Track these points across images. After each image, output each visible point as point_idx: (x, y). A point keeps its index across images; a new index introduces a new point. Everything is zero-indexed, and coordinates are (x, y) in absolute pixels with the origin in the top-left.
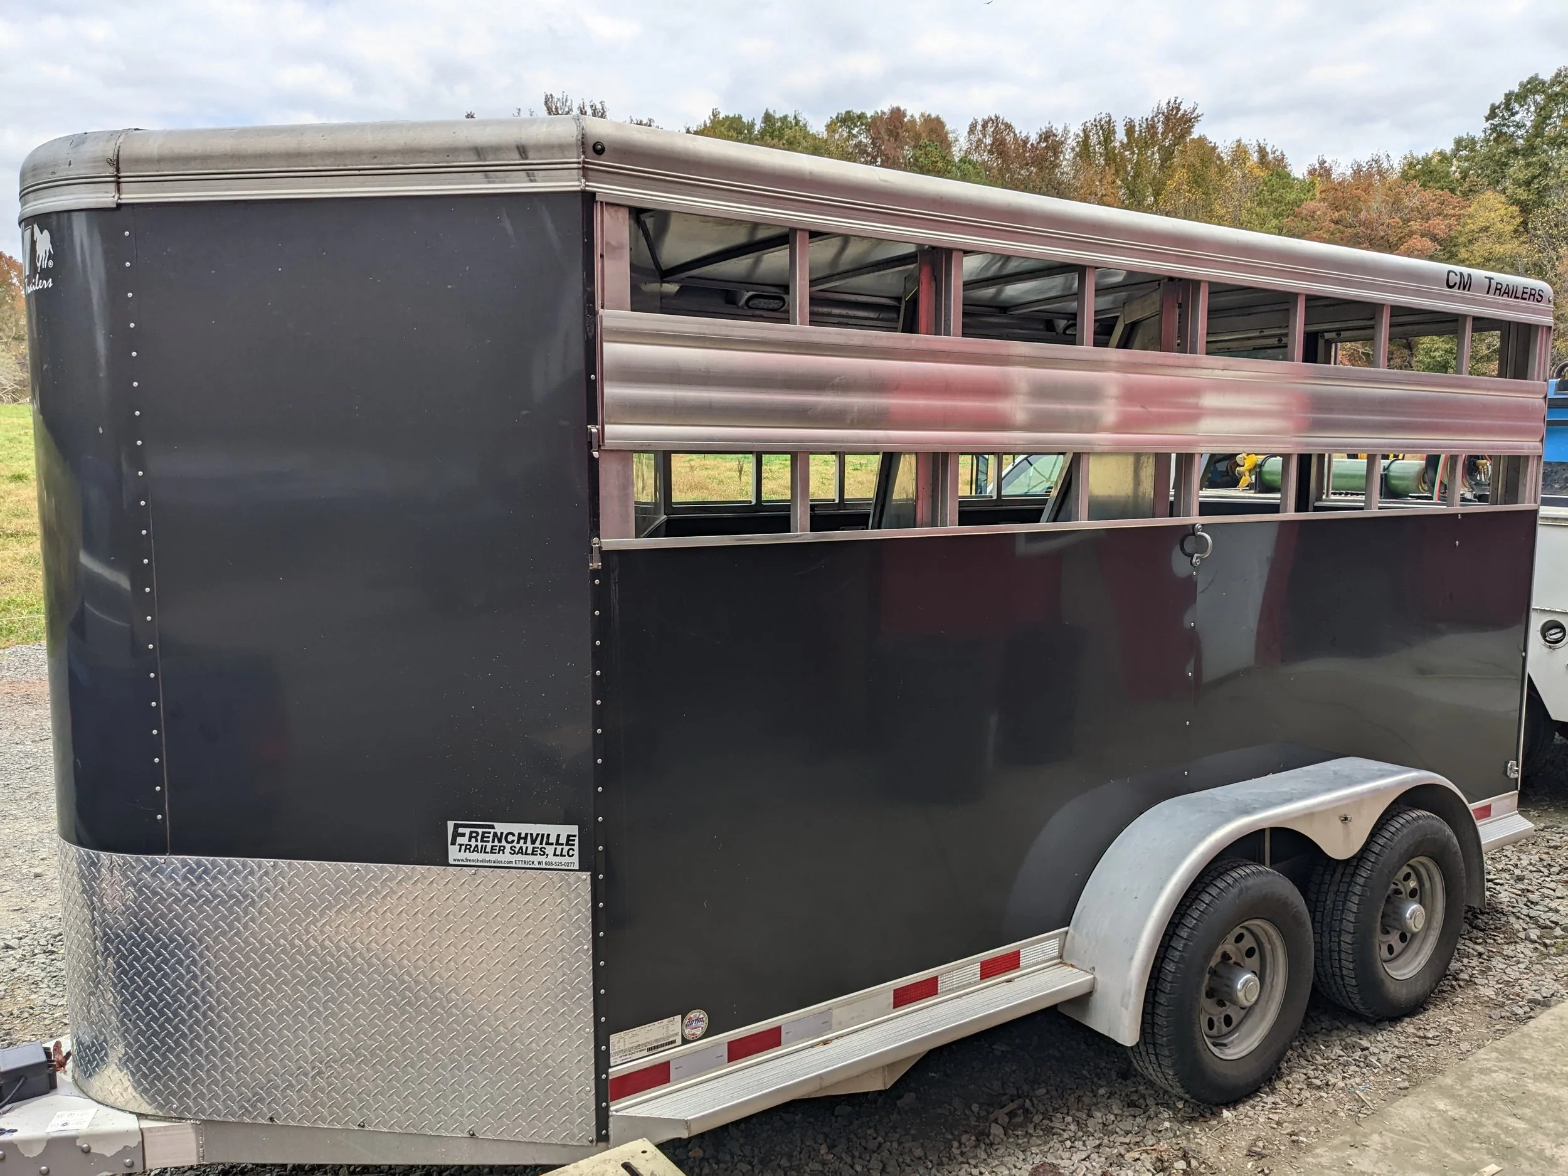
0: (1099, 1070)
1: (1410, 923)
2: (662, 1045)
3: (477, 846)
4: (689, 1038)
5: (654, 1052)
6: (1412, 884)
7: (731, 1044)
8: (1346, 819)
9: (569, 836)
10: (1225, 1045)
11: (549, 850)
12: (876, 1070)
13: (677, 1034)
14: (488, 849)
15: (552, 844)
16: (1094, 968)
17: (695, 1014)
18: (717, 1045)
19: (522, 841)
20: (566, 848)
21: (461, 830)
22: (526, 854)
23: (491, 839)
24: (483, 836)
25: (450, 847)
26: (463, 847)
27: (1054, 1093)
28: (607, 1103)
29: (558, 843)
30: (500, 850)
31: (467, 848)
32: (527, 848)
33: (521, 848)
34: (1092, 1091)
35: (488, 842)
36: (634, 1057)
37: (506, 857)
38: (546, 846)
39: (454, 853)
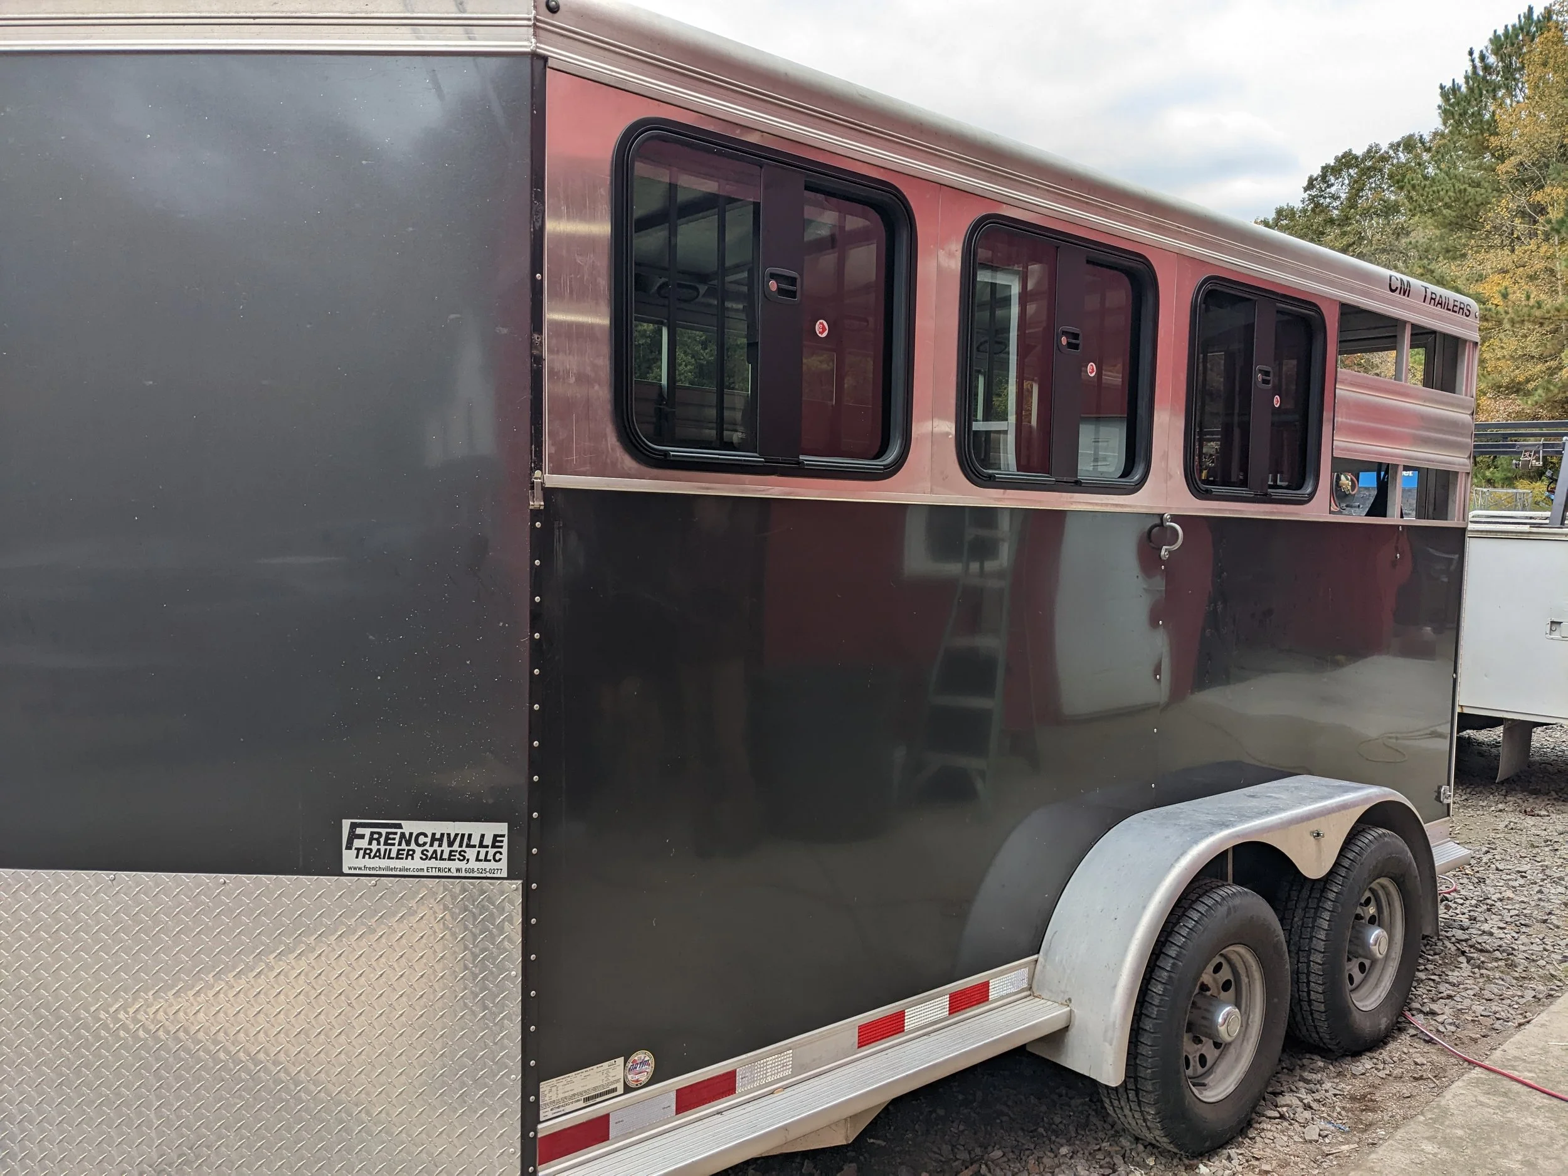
0: (1054, 1127)
1: (1375, 949)
2: (601, 1095)
3: (379, 850)
4: (633, 1085)
5: (591, 1102)
6: (1372, 910)
7: (679, 1092)
8: (1318, 835)
9: (495, 836)
10: (1204, 1085)
11: (471, 854)
12: (836, 1123)
13: (618, 1081)
14: (393, 854)
15: (474, 846)
16: (1070, 1000)
17: (642, 1055)
18: (665, 1092)
19: (436, 843)
20: (492, 851)
21: (359, 831)
22: (441, 859)
23: (396, 841)
24: (387, 838)
25: (344, 852)
26: (362, 852)
27: (1011, 1155)
28: (535, 1168)
29: (481, 845)
30: (408, 855)
31: (367, 853)
32: (442, 852)
33: (435, 852)
34: (1051, 1150)
35: (393, 844)
36: (568, 1109)
37: (416, 864)
38: (467, 850)
39: (349, 860)
